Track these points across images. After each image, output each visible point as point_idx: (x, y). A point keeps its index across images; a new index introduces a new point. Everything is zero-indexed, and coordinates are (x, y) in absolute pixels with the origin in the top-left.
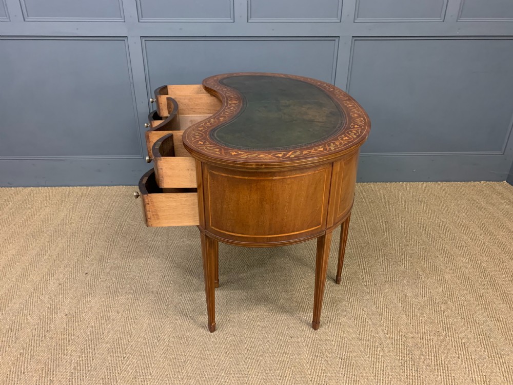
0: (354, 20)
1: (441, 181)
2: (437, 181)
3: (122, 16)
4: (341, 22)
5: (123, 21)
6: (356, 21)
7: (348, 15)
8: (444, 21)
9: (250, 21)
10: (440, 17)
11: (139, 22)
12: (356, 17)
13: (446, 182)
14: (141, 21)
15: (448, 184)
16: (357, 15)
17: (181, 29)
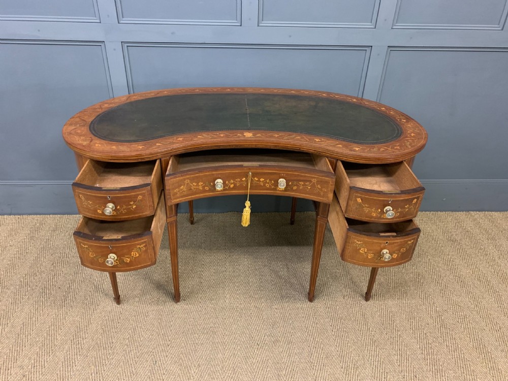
0: (393, 25)
1: (473, 211)
2: (468, 211)
3: (97, 15)
4: (375, 28)
5: (98, 21)
6: (394, 27)
7: (386, 20)
8: (502, 30)
9: (260, 25)
10: (499, 25)
11: (119, 23)
12: (395, 21)
13: (479, 211)
14: (121, 22)
15: (482, 214)
16: (397, 19)
17: (173, 33)
